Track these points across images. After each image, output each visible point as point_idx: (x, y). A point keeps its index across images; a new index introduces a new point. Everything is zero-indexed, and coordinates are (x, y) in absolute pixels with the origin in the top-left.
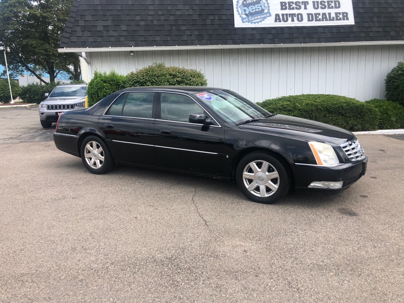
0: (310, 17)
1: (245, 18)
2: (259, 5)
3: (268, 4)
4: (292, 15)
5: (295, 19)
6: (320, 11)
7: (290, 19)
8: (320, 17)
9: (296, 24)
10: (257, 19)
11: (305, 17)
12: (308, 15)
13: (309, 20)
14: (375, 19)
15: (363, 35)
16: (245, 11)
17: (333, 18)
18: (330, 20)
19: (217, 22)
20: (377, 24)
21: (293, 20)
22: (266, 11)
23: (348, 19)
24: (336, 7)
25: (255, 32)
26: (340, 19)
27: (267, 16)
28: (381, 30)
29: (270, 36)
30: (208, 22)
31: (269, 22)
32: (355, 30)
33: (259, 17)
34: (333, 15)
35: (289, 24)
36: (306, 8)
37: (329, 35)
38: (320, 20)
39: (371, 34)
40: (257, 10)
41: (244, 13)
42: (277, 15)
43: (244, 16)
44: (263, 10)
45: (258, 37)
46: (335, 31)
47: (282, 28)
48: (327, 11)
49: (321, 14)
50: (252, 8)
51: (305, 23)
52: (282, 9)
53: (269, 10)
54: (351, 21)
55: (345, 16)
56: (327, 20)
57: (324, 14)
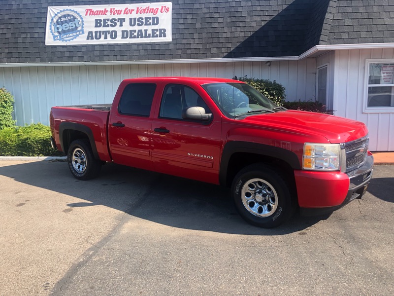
0: (125, 34)
1: (57, 36)
2: (74, 22)
3: (83, 21)
4: (106, 33)
5: (109, 36)
6: (137, 28)
7: (103, 36)
8: (136, 34)
9: (109, 41)
10: (69, 37)
11: (119, 34)
12: (123, 32)
13: (123, 37)
14: (196, 36)
15: (180, 52)
16: (58, 28)
17: (149, 34)
18: (146, 37)
19: (28, 40)
20: (197, 41)
21: (106, 38)
22: (79, 29)
23: (165, 36)
24: (154, 24)
25: (65, 50)
26: (157, 36)
27: (80, 34)
28: (200, 46)
29: (80, 54)
30: (20, 40)
31: (81, 40)
32: (171, 47)
33: (71, 35)
34: (150, 32)
35: (102, 41)
36: (121, 25)
37: (142, 53)
38: (134, 37)
39: (189, 52)
40: (71, 28)
41: (57, 31)
42: (90, 33)
43: (56, 34)
44: (76, 28)
45: (67, 54)
46: (149, 48)
47: (93, 46)
48: (143, 28)
49: (137, 31)
50: (65, 25)
51: (119, 40)
52: (96, 26)
53: (83, 27)
54: (169, 38)
55: (163, 33)
56: (142, 37)
57: (140, 31)
